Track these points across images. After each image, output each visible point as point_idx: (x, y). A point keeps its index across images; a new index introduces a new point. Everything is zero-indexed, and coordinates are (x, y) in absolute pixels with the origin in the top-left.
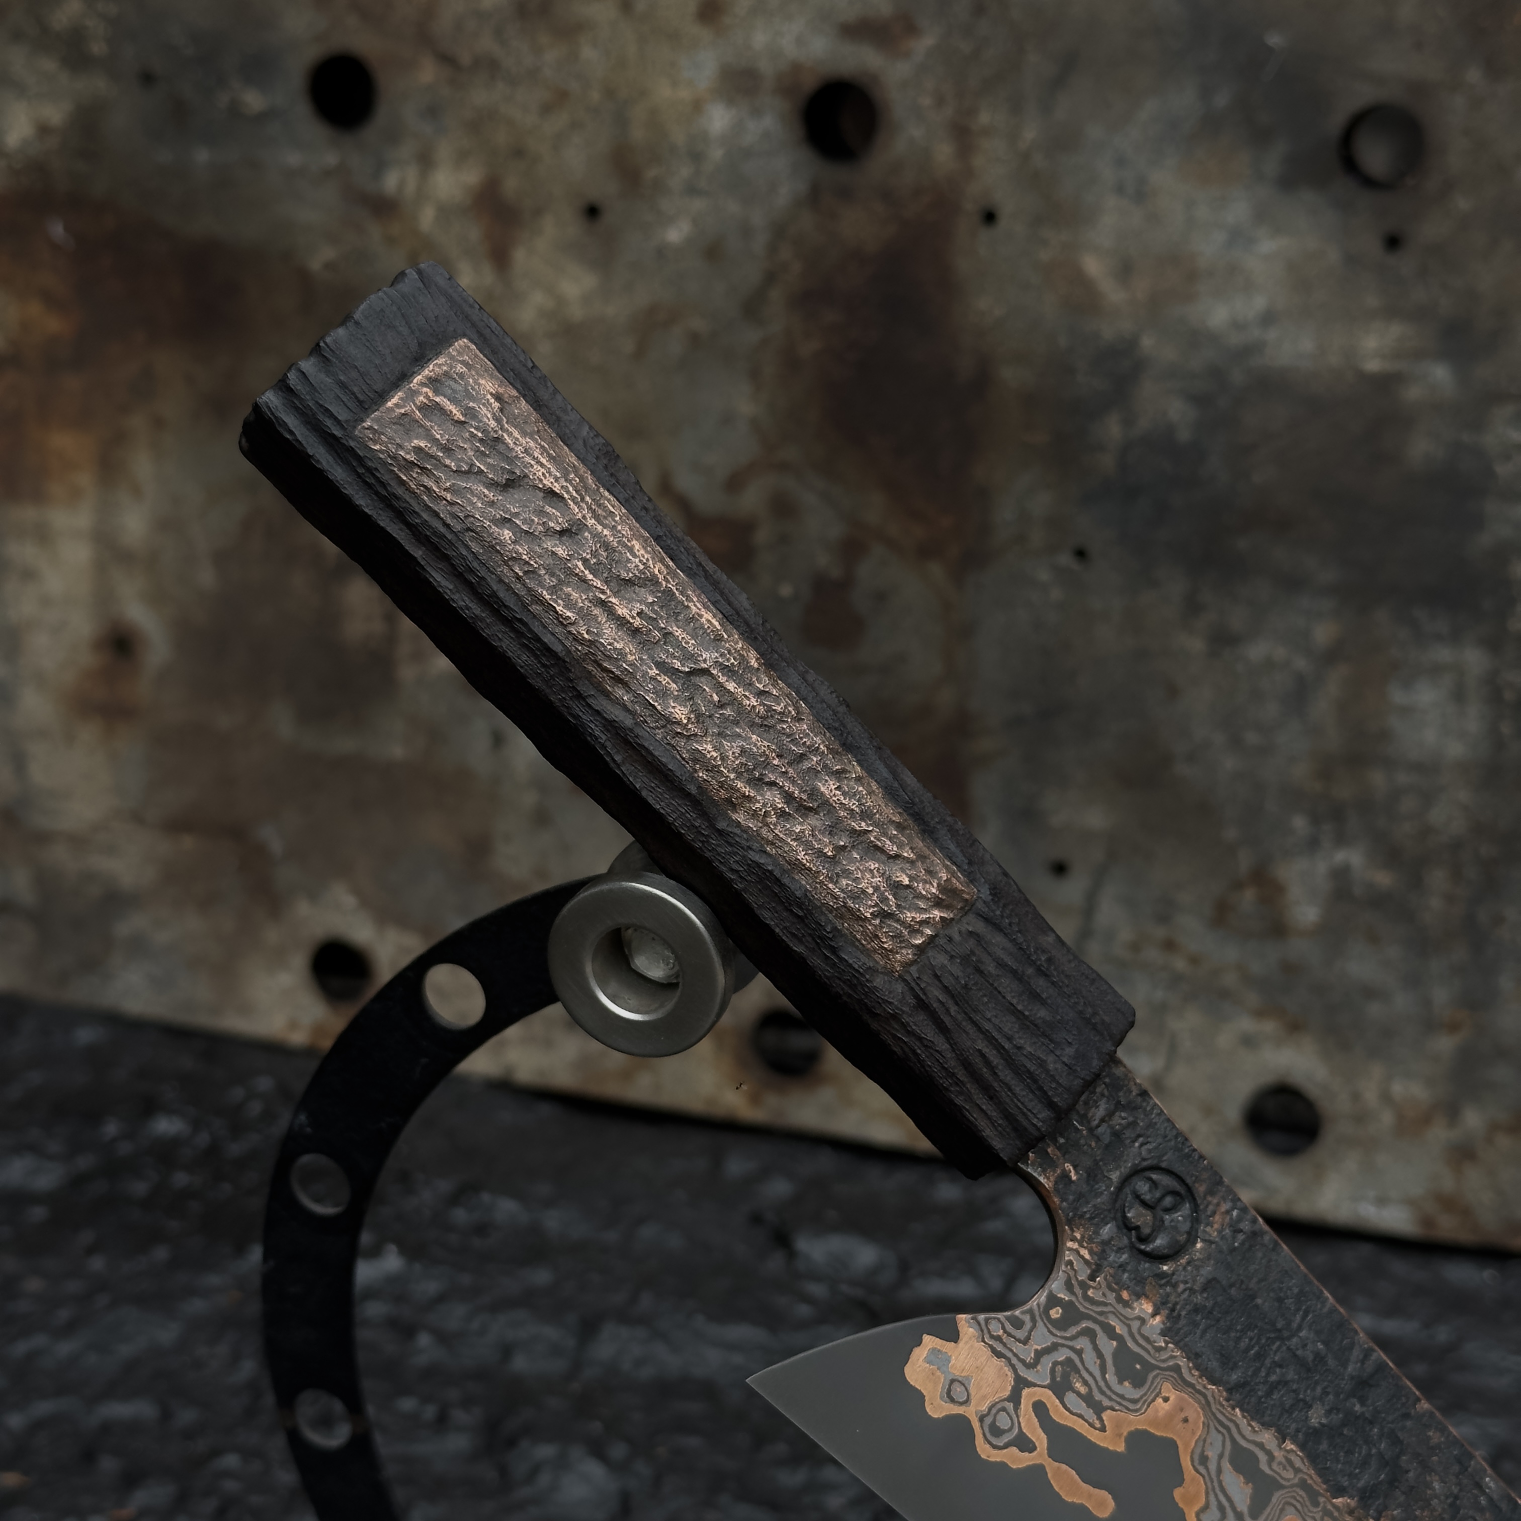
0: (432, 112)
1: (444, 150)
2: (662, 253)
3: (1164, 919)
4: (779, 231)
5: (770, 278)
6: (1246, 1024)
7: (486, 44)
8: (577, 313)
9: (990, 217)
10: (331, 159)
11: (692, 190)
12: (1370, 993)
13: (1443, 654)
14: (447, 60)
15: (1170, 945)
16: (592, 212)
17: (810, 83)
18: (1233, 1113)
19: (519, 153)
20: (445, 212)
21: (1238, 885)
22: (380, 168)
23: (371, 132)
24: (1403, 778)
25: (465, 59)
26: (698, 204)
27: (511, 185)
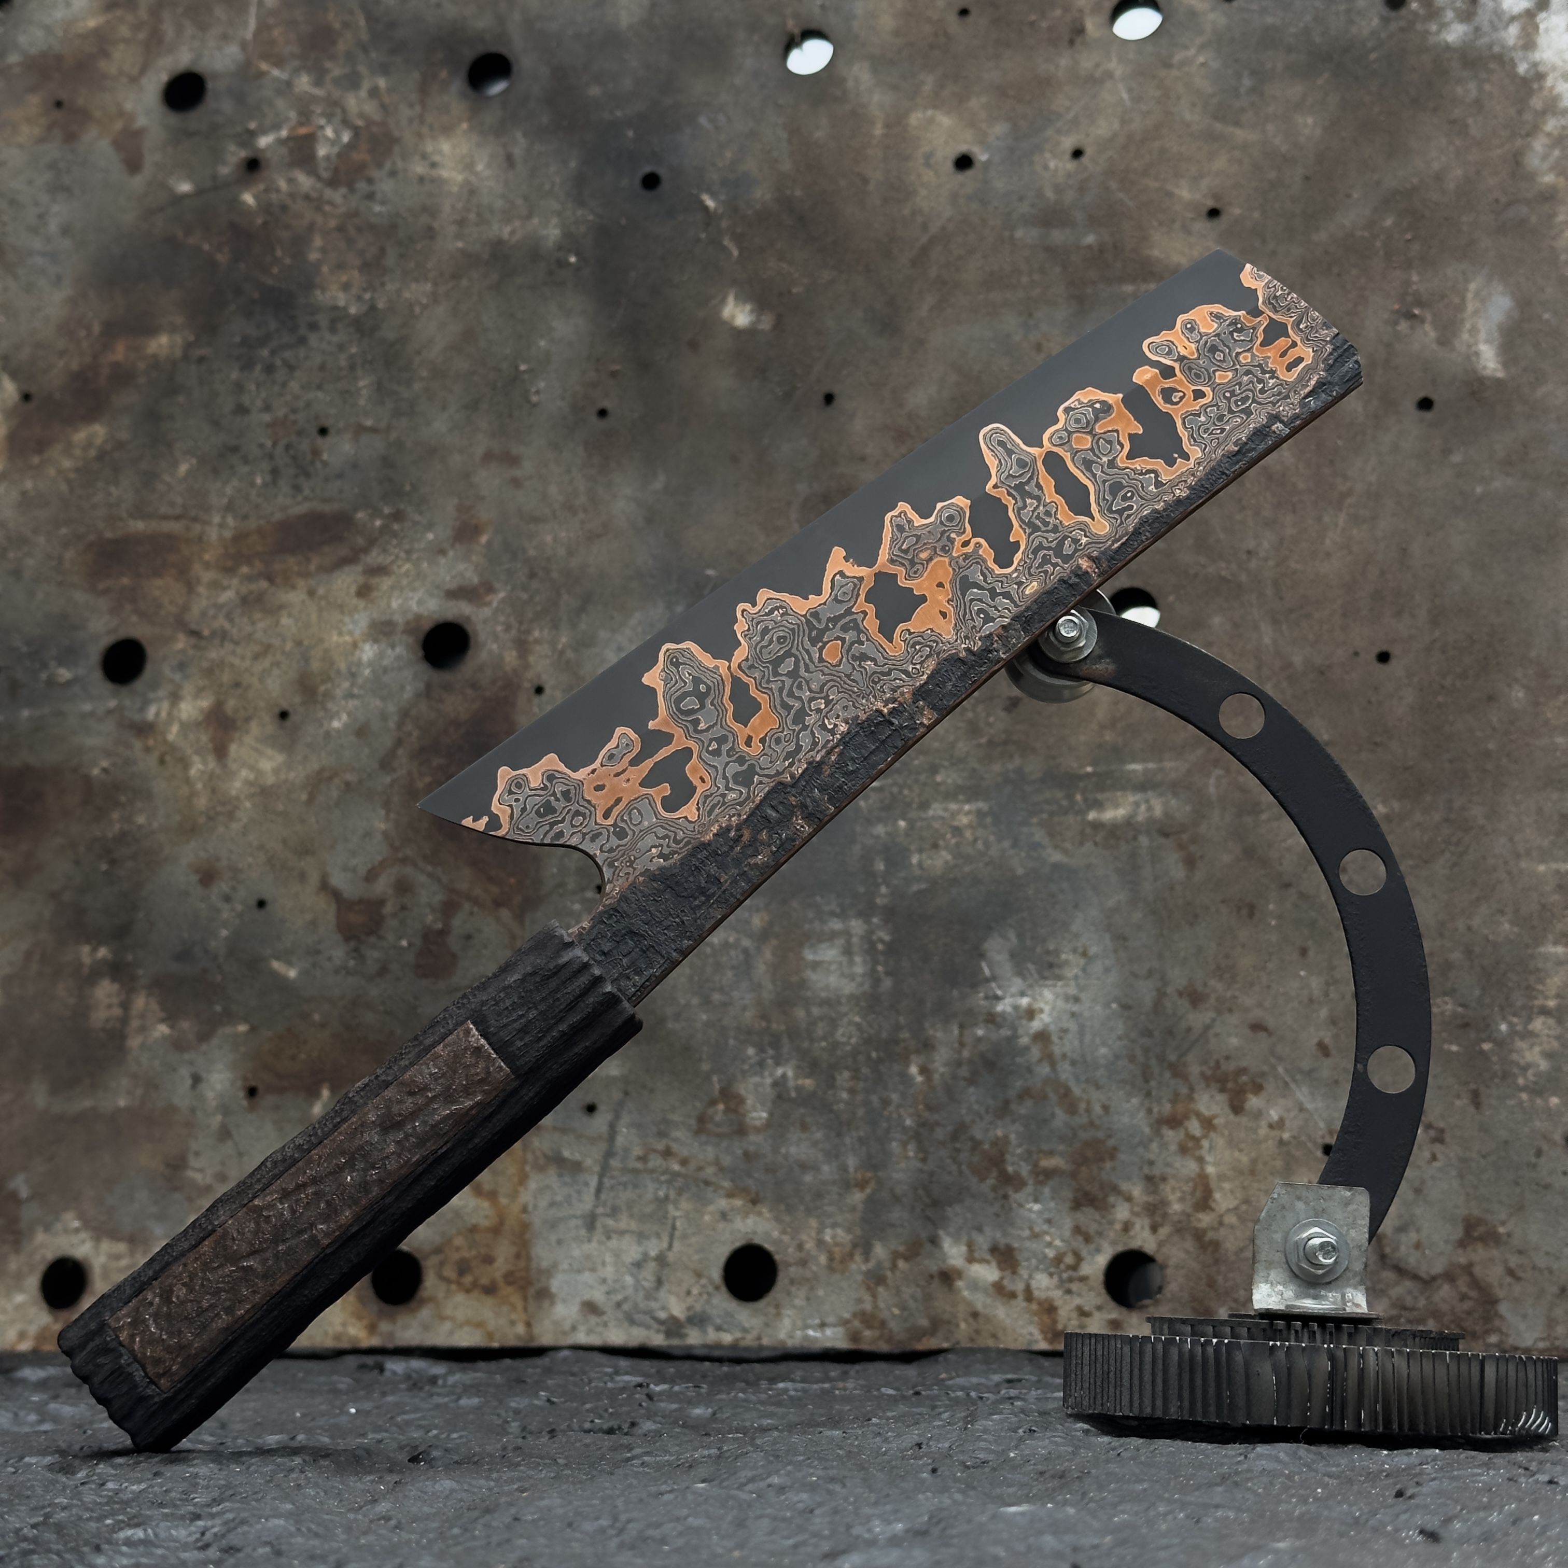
0: (182, 666)
1: (188, 689)
2: (328, 735)
3: (662, 1134)
4: (405, 714)
5: (399, 742)
6: (723, 1203)
7: (221, 622)
8: (270, 780)
9: (539, 690)
10: (112, 704)
11: (350, 696)
12: (804, 1167)
13: (836, 925)
14: (195, 634)
15: (667, 1153)
16: (284, 715)
17: (427, 626)
18: (716, 1273)
19: (237, 685)
20: (185, 727)
21: (713, 1103)
22: (146, 703)
23: (139, 684)
24: (816, 1011)
25: (206, 633)
26: (352, 704)
27: (231, 704)
